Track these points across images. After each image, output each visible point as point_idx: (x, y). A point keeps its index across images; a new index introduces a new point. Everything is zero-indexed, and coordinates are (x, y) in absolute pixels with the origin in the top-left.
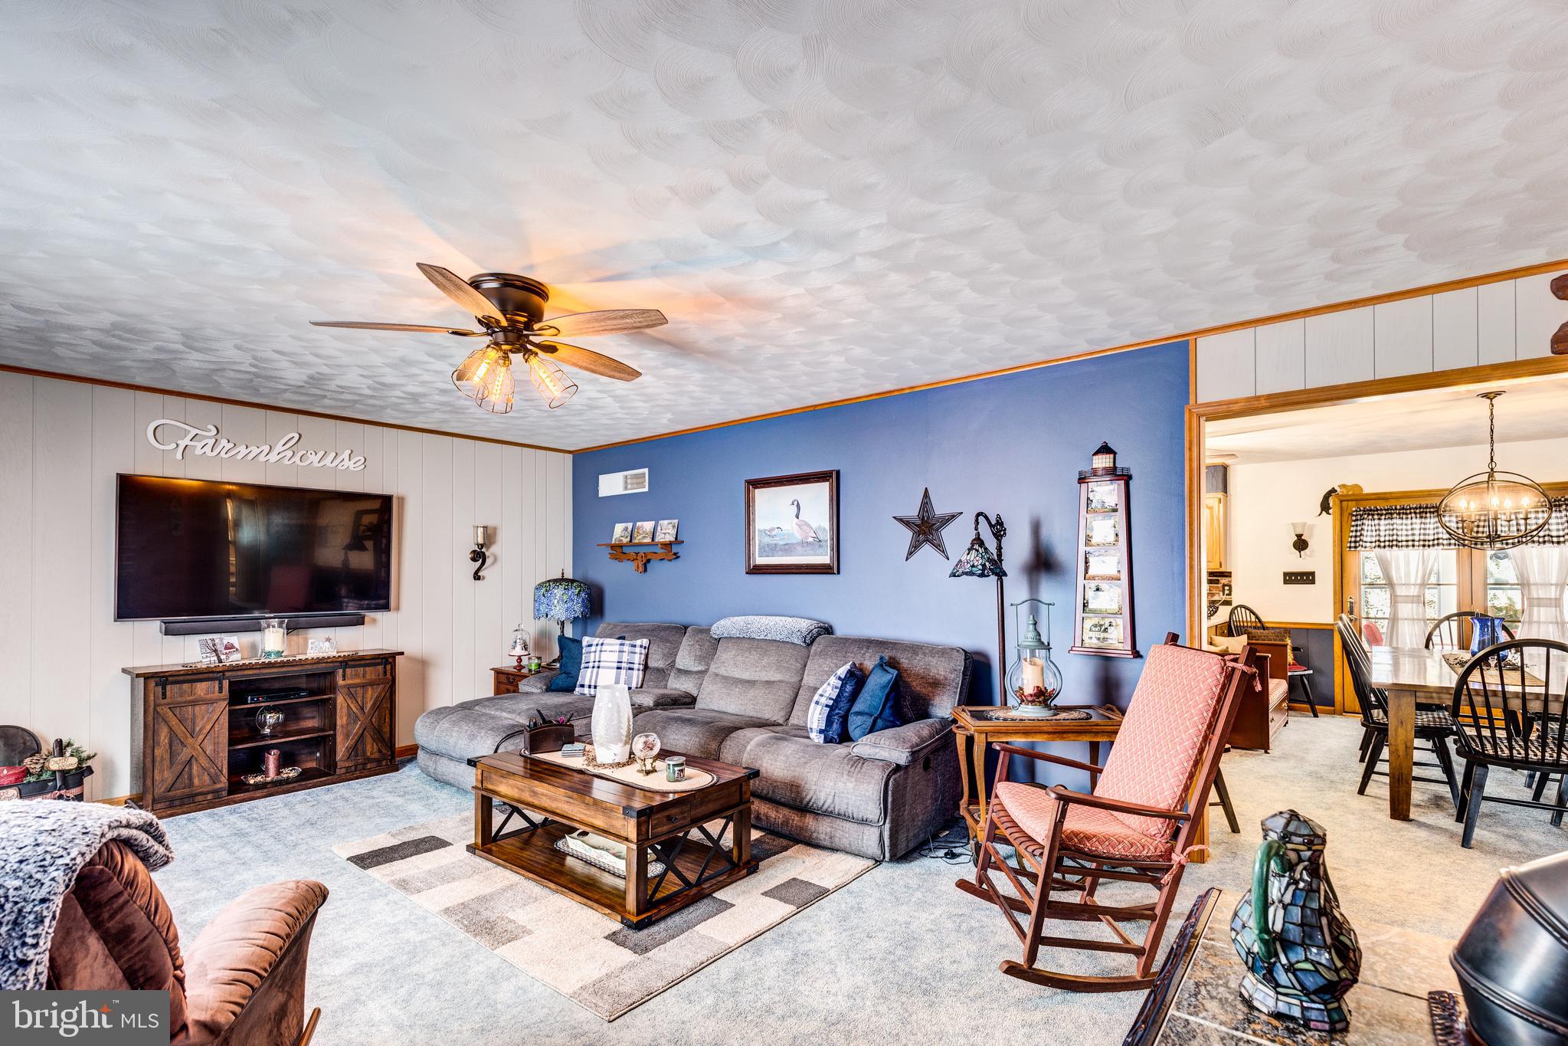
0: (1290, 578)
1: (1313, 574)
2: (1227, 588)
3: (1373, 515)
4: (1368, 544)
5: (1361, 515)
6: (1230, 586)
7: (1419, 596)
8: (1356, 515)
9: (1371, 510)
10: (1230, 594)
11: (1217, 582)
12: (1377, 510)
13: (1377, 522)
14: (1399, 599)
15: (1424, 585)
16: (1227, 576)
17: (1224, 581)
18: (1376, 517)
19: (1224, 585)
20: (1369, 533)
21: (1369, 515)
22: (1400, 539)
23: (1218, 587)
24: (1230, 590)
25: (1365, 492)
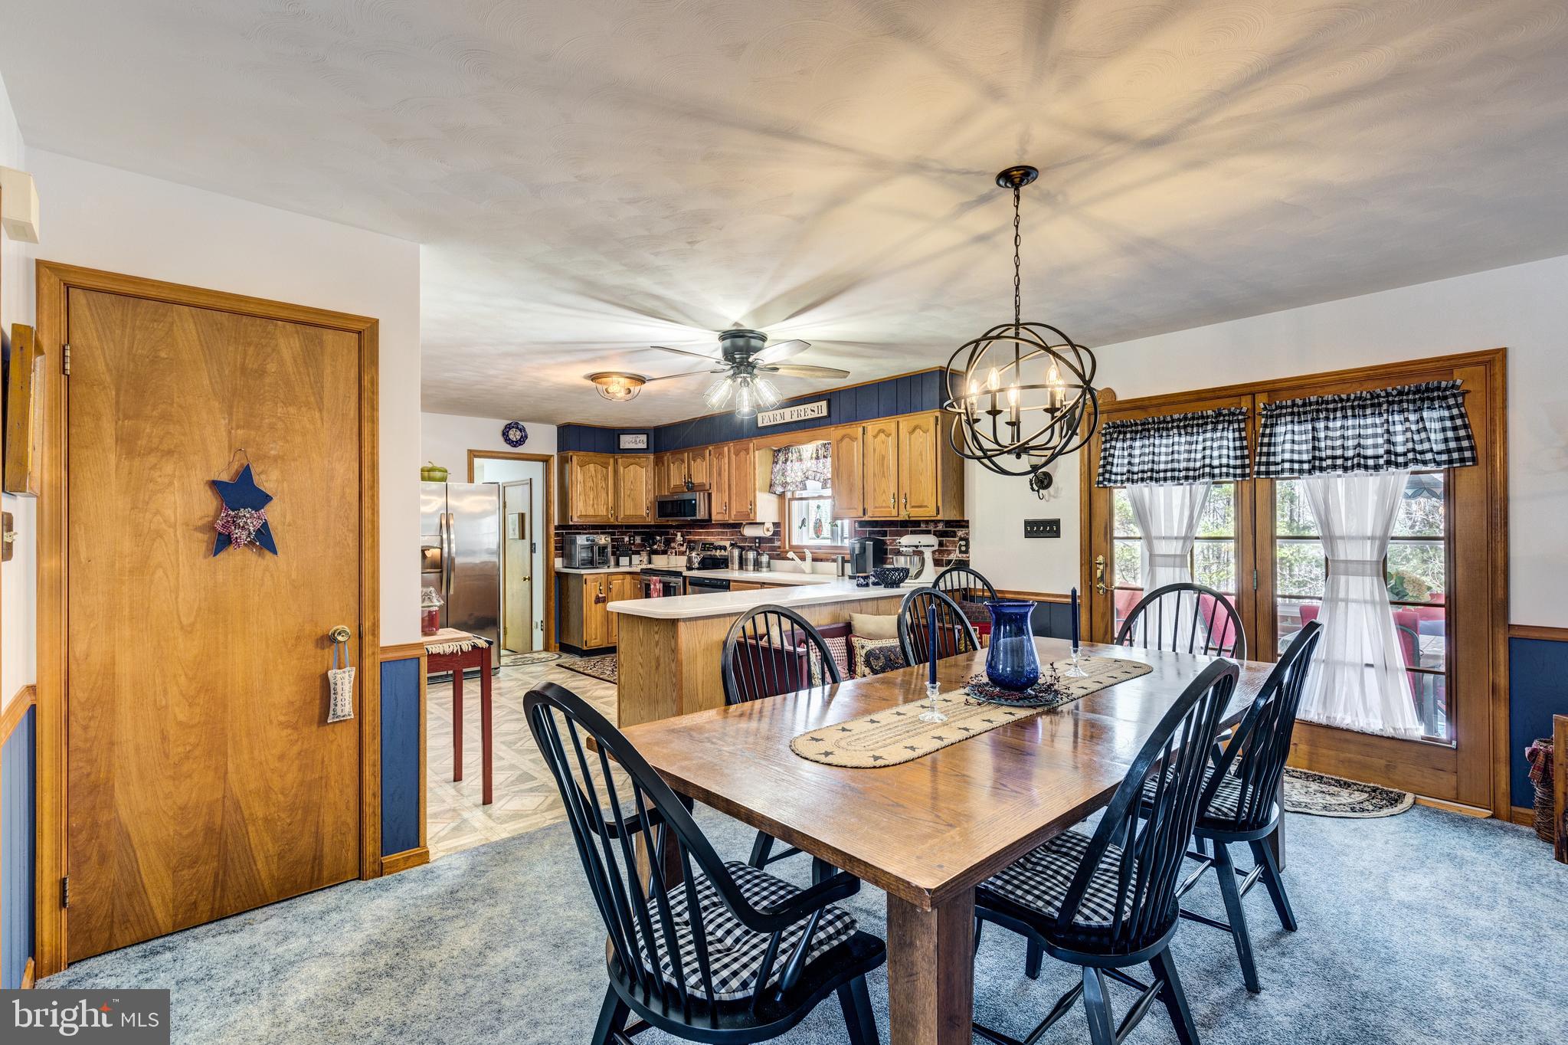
0: (1032, 528)
1: (1057, 522)
2: (963, 543)
3: (1125, 433)
4: (1119, 478)
5: (1111, 434)
6: (967, 540)
7: (1183, 557)
8: (1106, 434)
9: (1123, 426)
10: (966, 552)
11: (954, 535)
12: (1132, 425)
13: (1128, 443)
14: (1158, 559)
15: (1188, 538)
16: (963, 527)
17: (960, 533)
18: (1128, 436)
19: (961, 539)
20: (1120, 461)
21: (1120, 433)
22: (1156, 467)
23: (954, 542)
24: (967, 546)
25: (1119, 399)
